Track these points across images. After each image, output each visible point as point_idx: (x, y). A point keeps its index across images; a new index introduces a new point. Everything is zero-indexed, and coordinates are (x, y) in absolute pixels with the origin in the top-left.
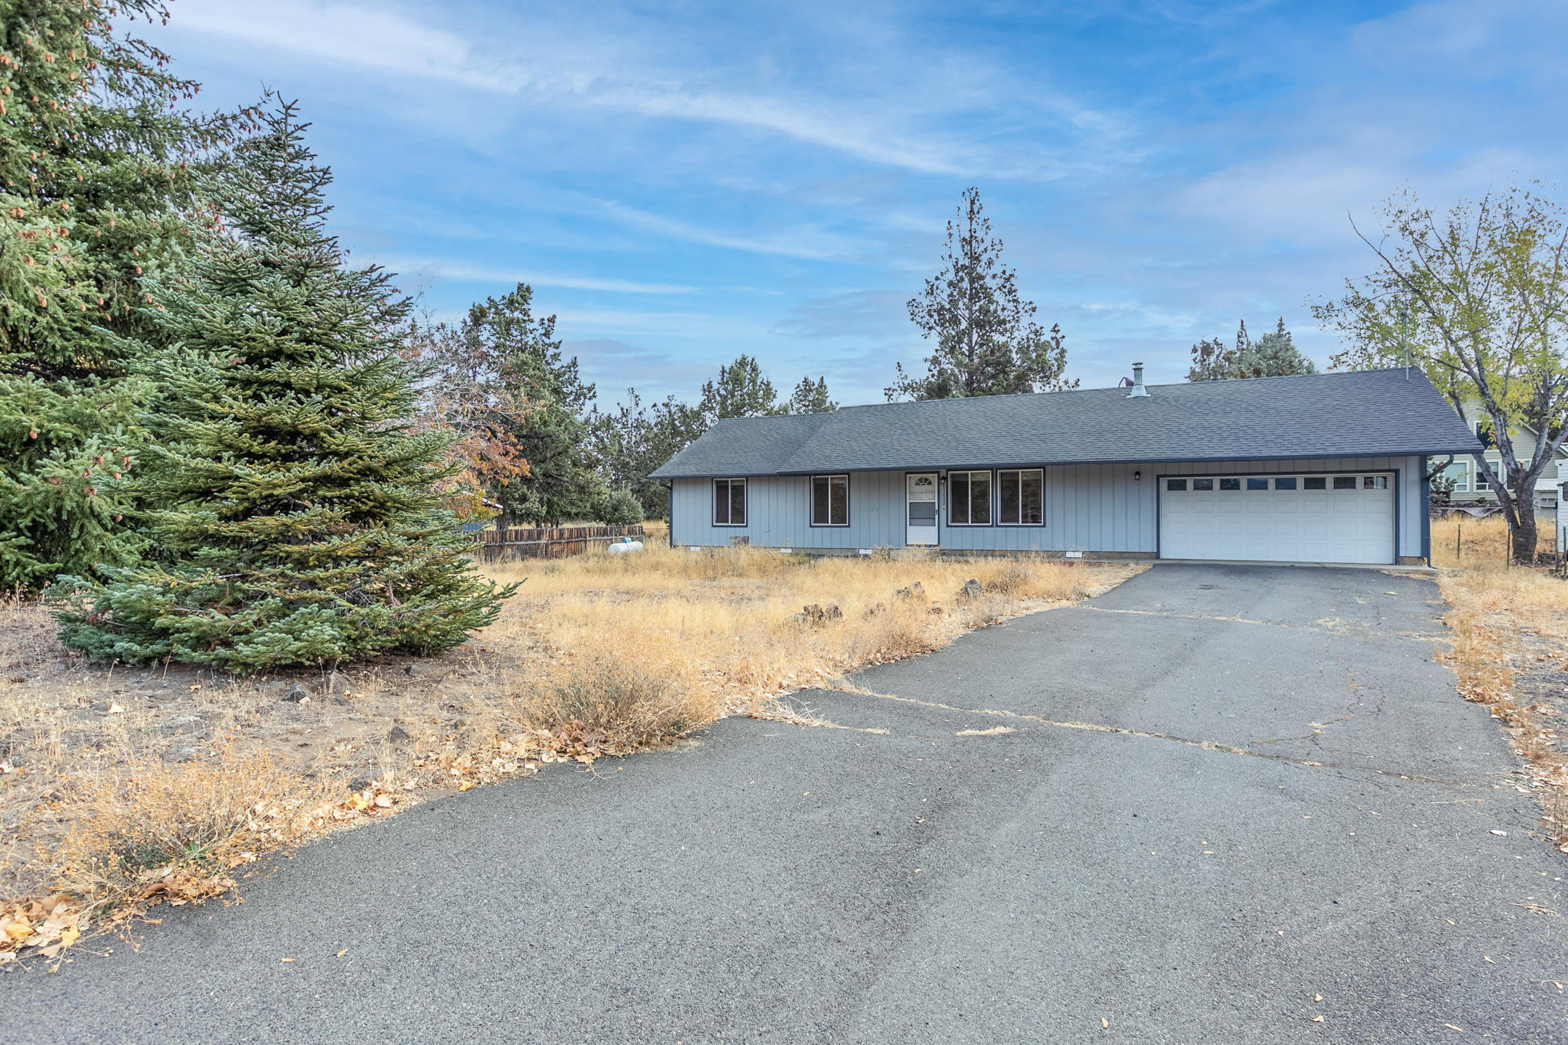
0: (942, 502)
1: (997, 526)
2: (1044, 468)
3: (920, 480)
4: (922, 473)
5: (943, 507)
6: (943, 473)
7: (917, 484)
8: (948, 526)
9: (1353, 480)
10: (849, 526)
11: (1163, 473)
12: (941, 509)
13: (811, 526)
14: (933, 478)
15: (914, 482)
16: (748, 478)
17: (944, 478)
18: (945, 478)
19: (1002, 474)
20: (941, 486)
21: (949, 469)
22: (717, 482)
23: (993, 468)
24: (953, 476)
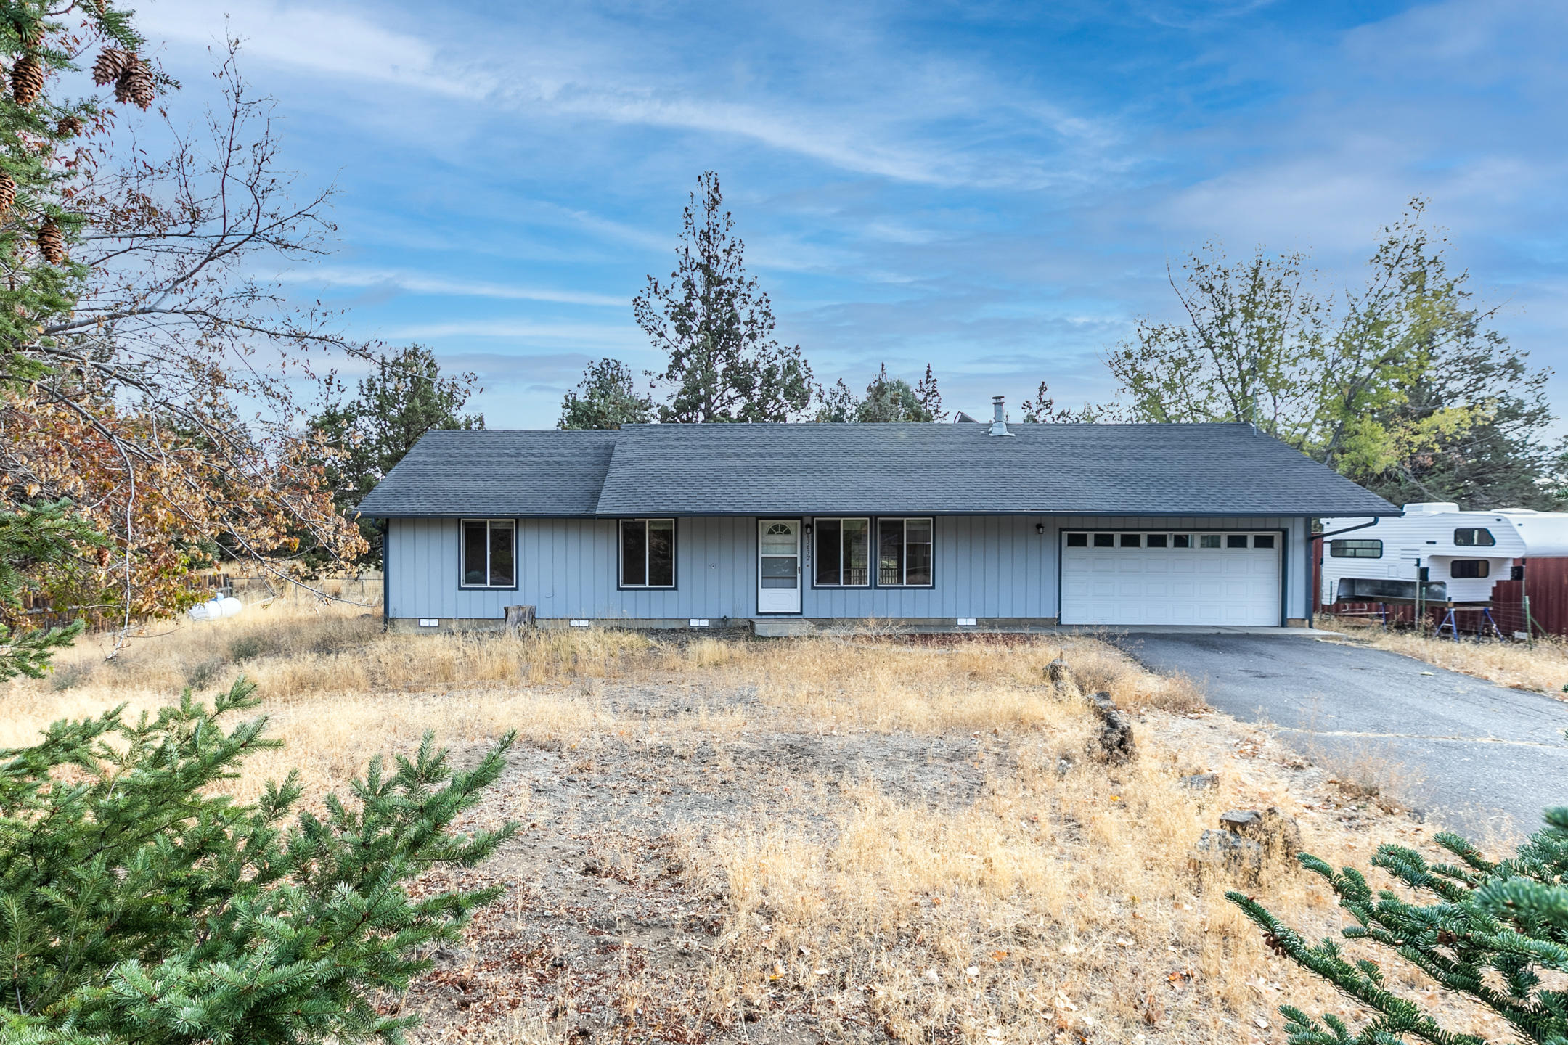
0: (805, 557)
1: (877, 588)
2: (934, 518)
3: (776, 527)
4: (780, 521)
5: (807, 563)
6: (807, 520)
7: (771, 532)
8: (813, 588)
9: (1245, 537)
10: (676, 588)
11: (1066, 527)
12: (805, 566)
13: (619, 589)
14: (794, 525)
15: (767, 529)
16: (518, 519)
17: (808, 526)
18: (811, 526)
19: (882, 523)
20: (805, 536)
21: (813, 515)
22: (466, 524)
23: (873, 516)
24: (819, 522)
